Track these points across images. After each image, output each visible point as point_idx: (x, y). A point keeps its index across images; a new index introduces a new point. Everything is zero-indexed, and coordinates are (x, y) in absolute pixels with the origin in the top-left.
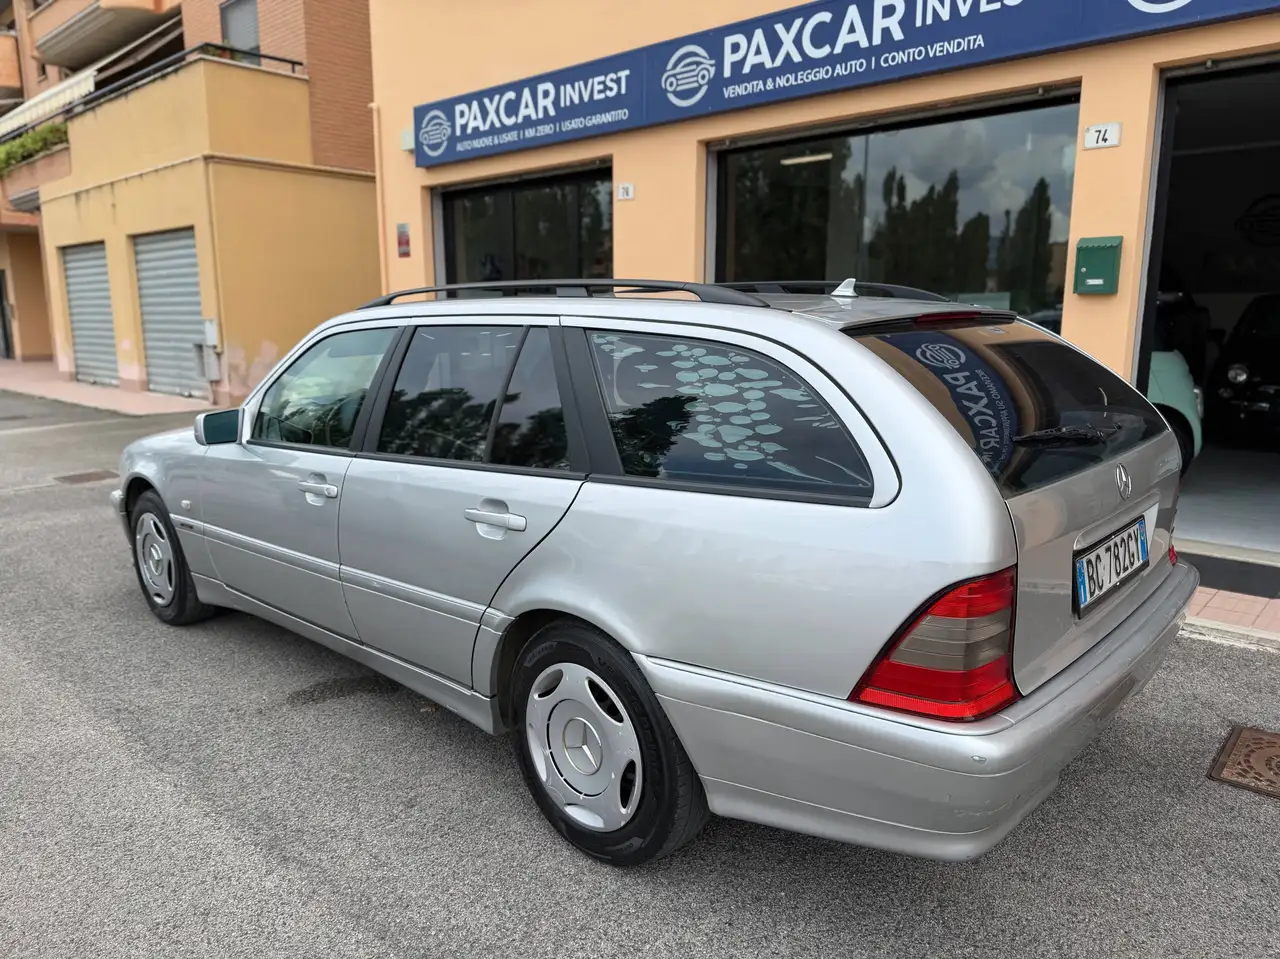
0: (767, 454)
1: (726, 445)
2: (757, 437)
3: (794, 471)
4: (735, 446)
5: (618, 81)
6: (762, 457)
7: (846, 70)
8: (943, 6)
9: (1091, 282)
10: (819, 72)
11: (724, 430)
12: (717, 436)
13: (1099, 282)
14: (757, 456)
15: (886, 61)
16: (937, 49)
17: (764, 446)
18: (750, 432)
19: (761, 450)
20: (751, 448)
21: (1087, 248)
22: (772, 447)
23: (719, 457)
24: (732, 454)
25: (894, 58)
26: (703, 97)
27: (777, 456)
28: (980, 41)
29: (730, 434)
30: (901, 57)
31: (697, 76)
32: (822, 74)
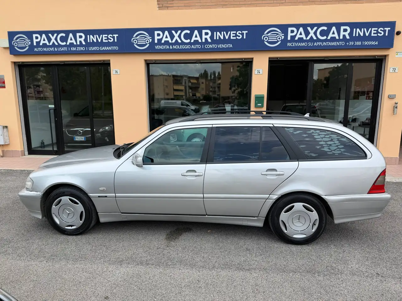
0: (342, 151)
1: (332, 150)
2: (338, 148)
3: (349, 154)
4: (334, 150)
5: (113, 37)
6: (341, 152)
7: (195, 47)
8: (221, 36)
9: (259, 105)
10: (187, 46)
11: (330, 147)
12: (329, 149)
13: (260, 105)
14: (340, 152)
15: (206, 46)
16: (220, 46)
17: (341, 150)
18: (337, 147)
19: (340, 151)
20: (338, 151)
21: (258, 97)
22: (342, 150)
23: (331, 153)
24: (334, 152)
25: (209, 46)
26: (147, 48)
27: (344, 152)
28: (231, 46)
29: (333, 148)
30: (210, 46)
31: (145, 41)
32: (188, 47)
